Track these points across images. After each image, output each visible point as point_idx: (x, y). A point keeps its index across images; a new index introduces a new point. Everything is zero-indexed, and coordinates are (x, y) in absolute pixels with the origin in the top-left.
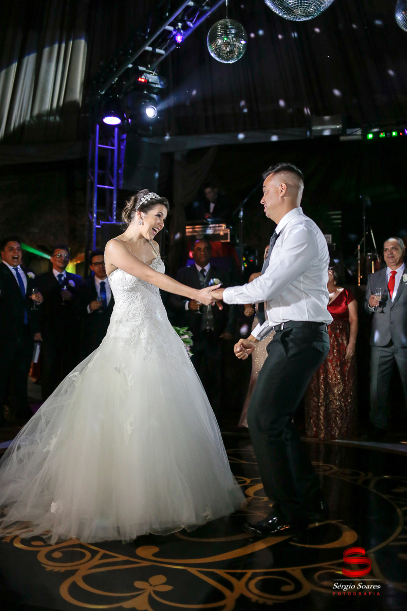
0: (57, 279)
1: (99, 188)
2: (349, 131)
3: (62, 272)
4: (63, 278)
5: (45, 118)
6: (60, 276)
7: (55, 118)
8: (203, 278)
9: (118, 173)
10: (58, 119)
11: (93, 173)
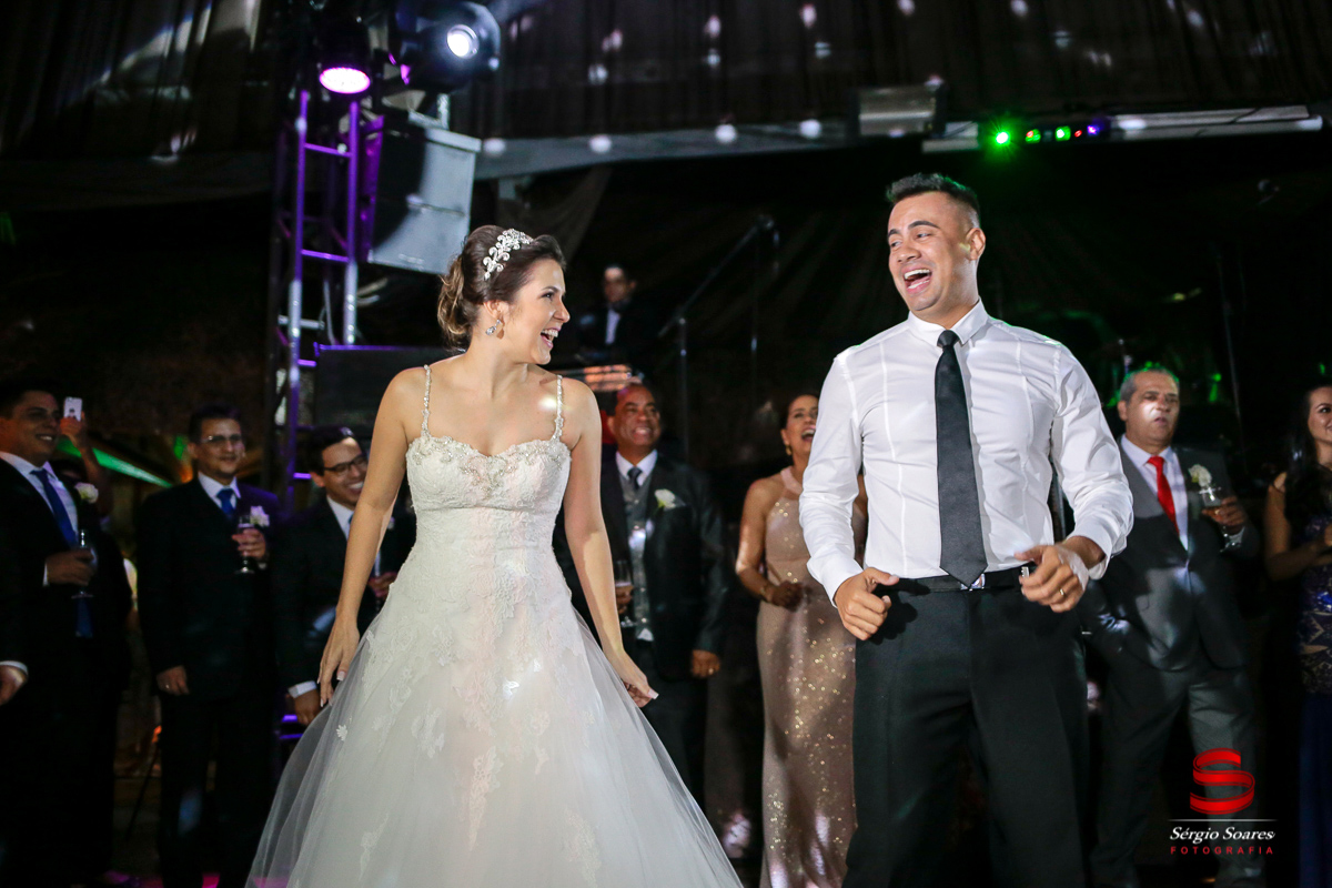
0: (218, 503)
1: (307, 260)
2: (951, 128)
3: (229, 483)
4: (233, 502)
5: (151, 91)
6: (225, 495)
7: (178, 93)
8: (632, 493)
9: (358, 219)
10: (185, 93)
11: (289, 224)
